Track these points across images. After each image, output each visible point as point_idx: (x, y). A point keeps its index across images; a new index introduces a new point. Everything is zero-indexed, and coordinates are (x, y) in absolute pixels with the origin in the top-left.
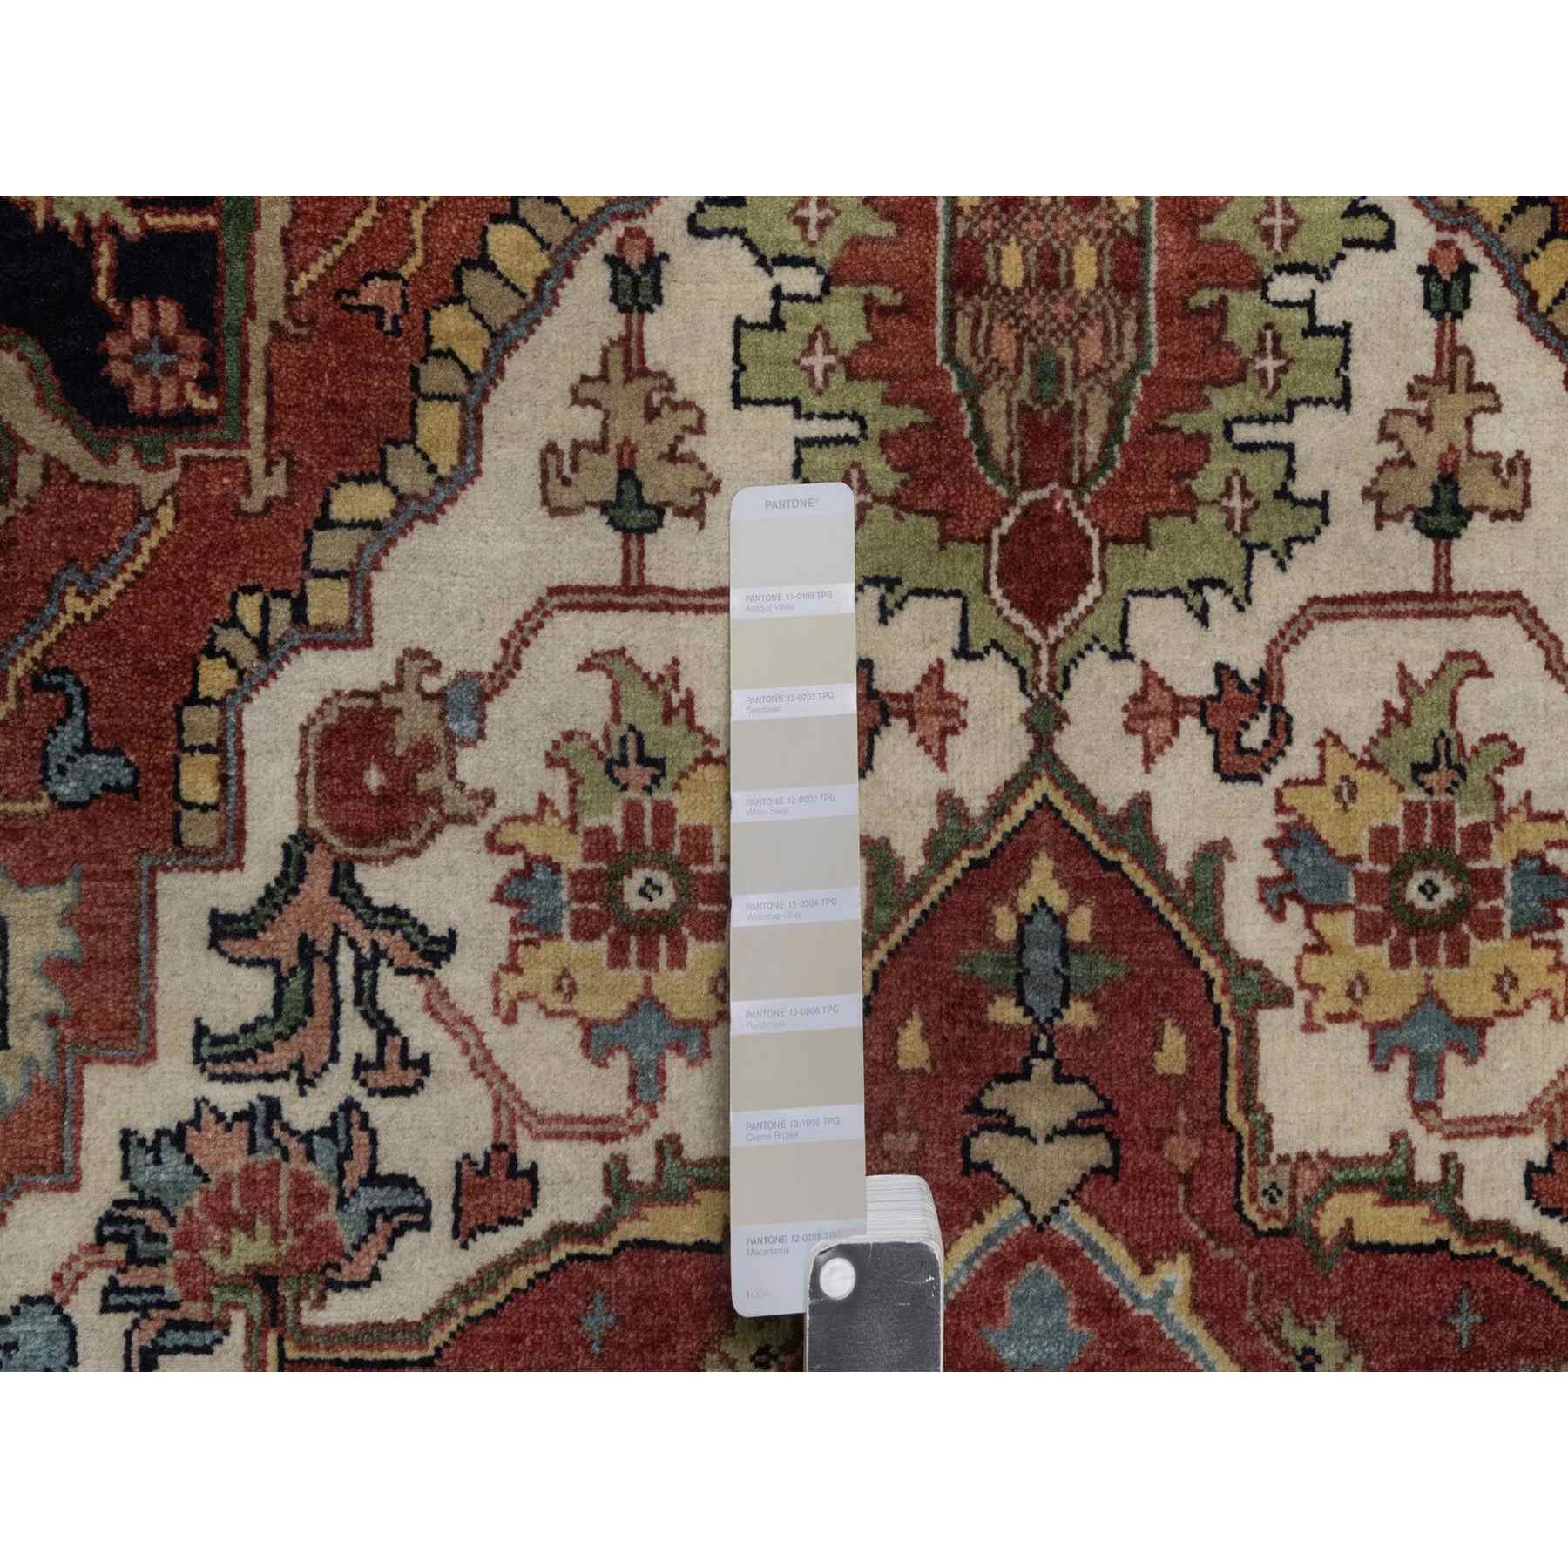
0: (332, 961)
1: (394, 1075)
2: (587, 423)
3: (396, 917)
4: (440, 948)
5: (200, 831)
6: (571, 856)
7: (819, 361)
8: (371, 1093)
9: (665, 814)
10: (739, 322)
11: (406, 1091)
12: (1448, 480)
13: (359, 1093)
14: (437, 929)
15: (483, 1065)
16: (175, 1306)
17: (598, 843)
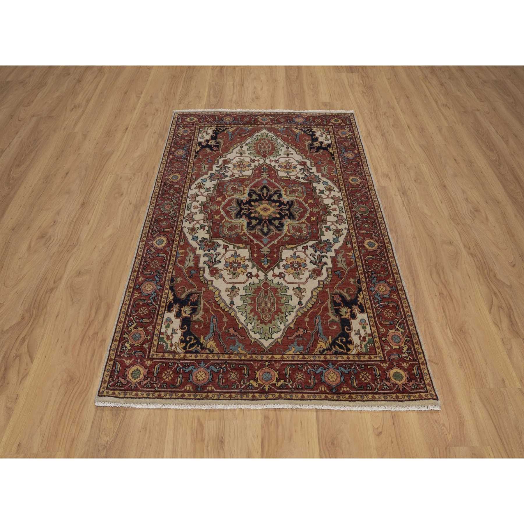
0: (318, 262)
1: (313, 255)
2: (303, 294)
3: (314, 264)
4: (311, 262)
5: (330, 270)
6: (302, 268)
7: (285, 298)
9: (295, 270)
10: (291, 300)
12: (233, 291)
13: (315, 254)
14: (311, 264)
15: (307, 255)
16: (327, 243)
17: (300, 269)
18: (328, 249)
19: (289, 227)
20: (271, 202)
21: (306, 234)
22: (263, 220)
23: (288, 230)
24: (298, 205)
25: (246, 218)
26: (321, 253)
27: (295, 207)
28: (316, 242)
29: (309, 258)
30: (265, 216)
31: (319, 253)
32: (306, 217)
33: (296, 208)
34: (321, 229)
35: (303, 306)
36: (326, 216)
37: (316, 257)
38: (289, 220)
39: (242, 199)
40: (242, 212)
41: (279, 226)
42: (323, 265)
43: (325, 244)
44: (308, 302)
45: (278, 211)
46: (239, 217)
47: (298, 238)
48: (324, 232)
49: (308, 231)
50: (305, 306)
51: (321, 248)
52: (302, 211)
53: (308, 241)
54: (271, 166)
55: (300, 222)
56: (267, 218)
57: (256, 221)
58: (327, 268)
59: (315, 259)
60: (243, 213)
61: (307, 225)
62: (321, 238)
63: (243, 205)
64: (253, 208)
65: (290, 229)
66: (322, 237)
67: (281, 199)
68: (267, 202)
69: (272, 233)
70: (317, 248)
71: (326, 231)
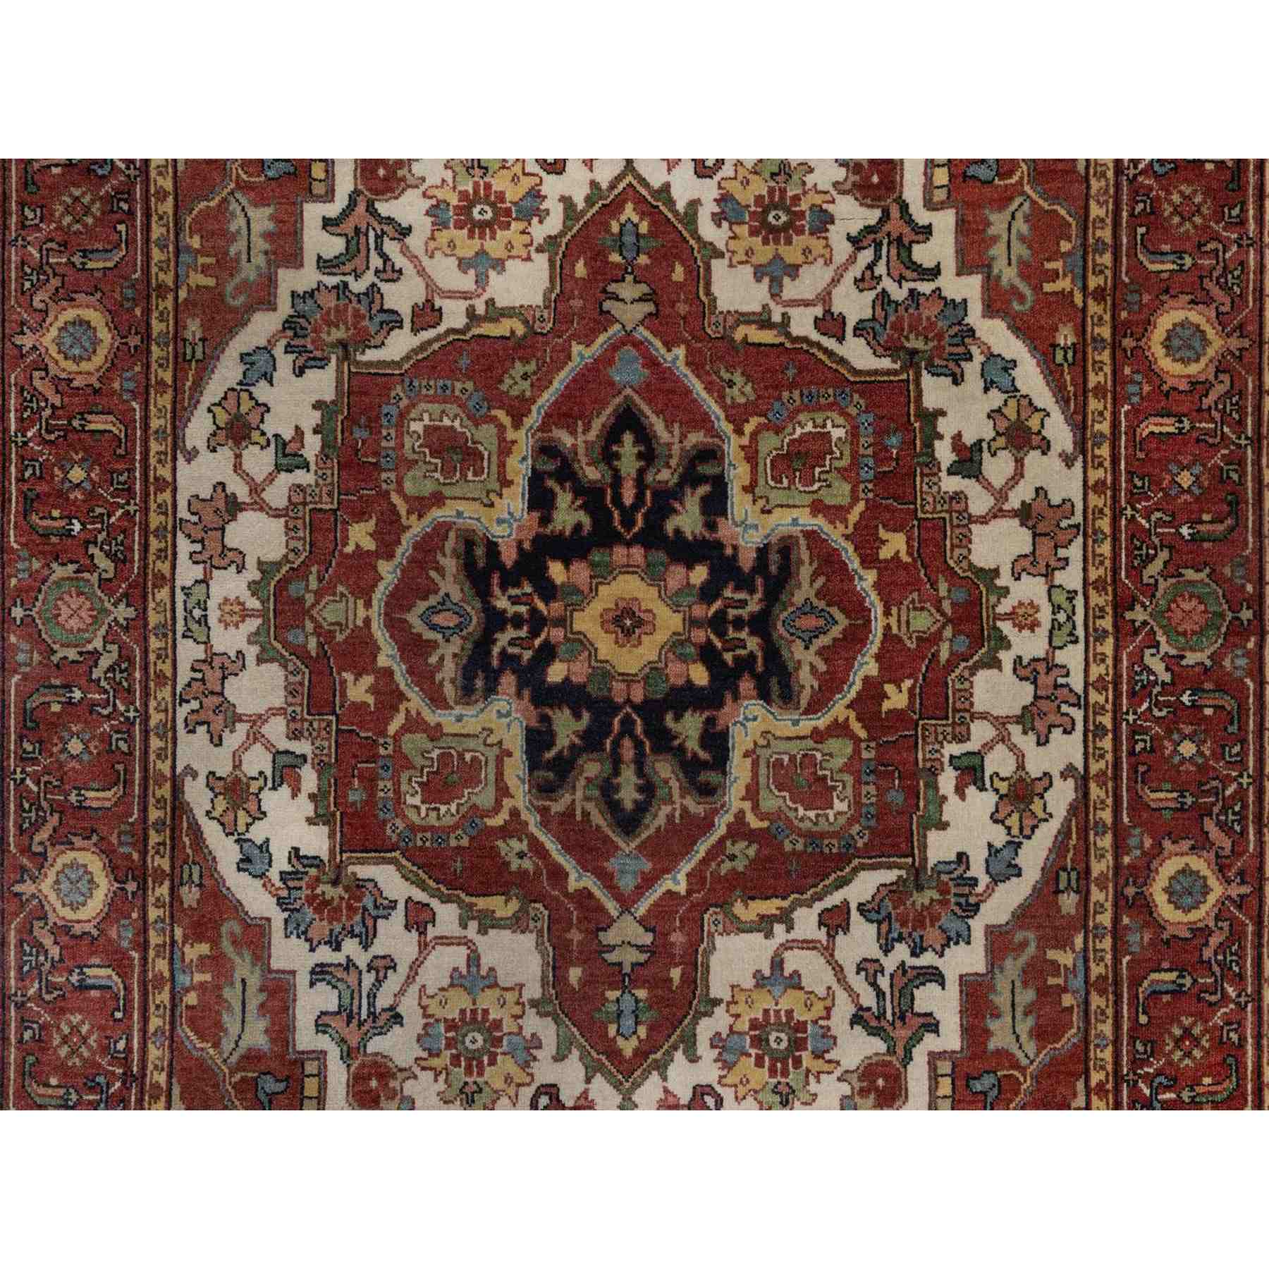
0: (894, 1014)
1: (871, 968)
3: (872, 1032)
4: (856, 1020)
5: (945, 1067)
6: (807, 1058)
8: (877, 961)
9: (772, 1073)
11: (865, 960)
13: (883, 960)
14: (858, 1028)
15: (838, 970)
17: (798, 1062)
18: (954, 926)
19: (755, 765)
20: (661, 556)
21: (852, 821)
22: (616, 708)
23: (752, 793)
24: (821, 581)
25: (519, 695)
26: (914, 954)
27: (799, 598)
28: (890, 876)
29: (848, 989)
30: (628, 679)
31: (901, 952)
32: (858, 686)
33: (807, 609)
34: (934, 772)
36: (973, 670)
37: (884, 982)
38: (754, 707)
39: (497, 531)
40: (496, 650)
41: (703, 755)
42: (916, 1039)
43: (944, 891)
45: (700, 635)
46: (479, 683)
47: (800, 847)
48: (944, 798)
49: (857, 795)
51: (920, 923)
52: (836, 631)
53: (855, 871)
54: (671, 203)
55: (822, 722)
56: (638, 695)
57: (577, 716)
58: (934, 1057)
59: (880, 994)
60: (503, 652)
61: (857, 740)
62: (924, 847)
63: (504, 588)
64: (556, 608)
65: (762, 780)
66: (933, 836)
67: (725, 530)
68: (637, 553)
69: (666, 810)
70: (897, 920)
71: (960, 791)
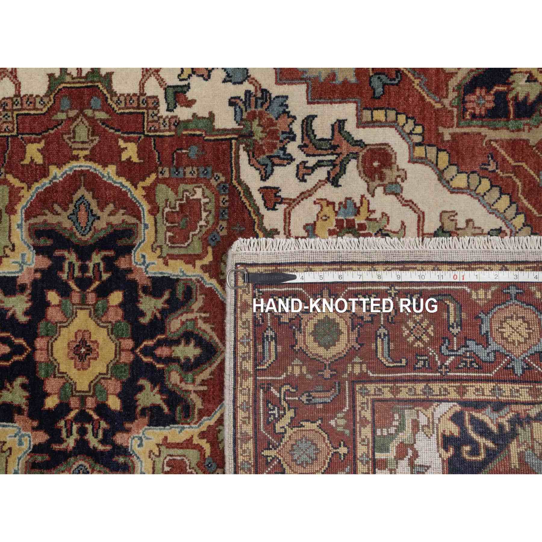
0: (332, 154)
1: (302, 171)
3: (343, 170)
4: (335, 183)
5: (367, 114)
8: (298, 166)
11: (297, 175)
13: (297, 162)
14: (341, 181)
15: (304, 195)
16: (246, 110)
18: (276, 108)
19: (173, 257)
20: (42, 325)
21: (209, 186)
22: (137, 360)
23: (190, 259)
24: (57, 207)
25: (128, 431)
26: (294, 139)
27: (67, 224)
28: (244, 156)
29: (315, 188)
30: (119, 350)
31: (292, 148)
32: (122, 180)
33: (74, 217)
34: (178, 124)
35: (504, 228)
36: (113, 94)
37: (312, 161)
38: (136, 256)
39: (26, 446)
40: (101, 447)
41: (166, 296)
42: (348, 137)
43: (253, 116)
44: (492, 210)
45: (91, 297)
46: (121, 460)
47: (224, 224)
48: (194, 115)
49: (192, 181)
50: (504, 219)
51: (273, 134)
52: (88, 196)
53: (240, 183)
55: (145, 206)
56: (129, 343)
57: (141, 388)
58: (361, 124)
59: (319, 164)
60: (103, 442)
61: (157, 181)
62: (225, 131)
63: (61, 441)
64: (74, 402)
65: (183, 251)
66: (219, 124)
67: (25, 278)
68: (40, 343)
69: (200, 323)
70: (272, 151)
71: (189, 104)
